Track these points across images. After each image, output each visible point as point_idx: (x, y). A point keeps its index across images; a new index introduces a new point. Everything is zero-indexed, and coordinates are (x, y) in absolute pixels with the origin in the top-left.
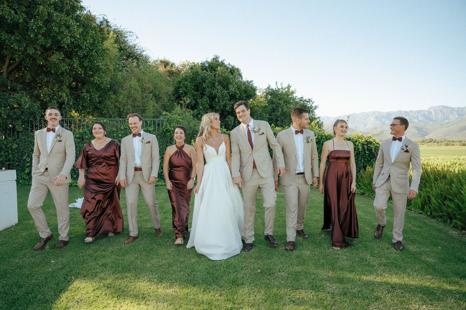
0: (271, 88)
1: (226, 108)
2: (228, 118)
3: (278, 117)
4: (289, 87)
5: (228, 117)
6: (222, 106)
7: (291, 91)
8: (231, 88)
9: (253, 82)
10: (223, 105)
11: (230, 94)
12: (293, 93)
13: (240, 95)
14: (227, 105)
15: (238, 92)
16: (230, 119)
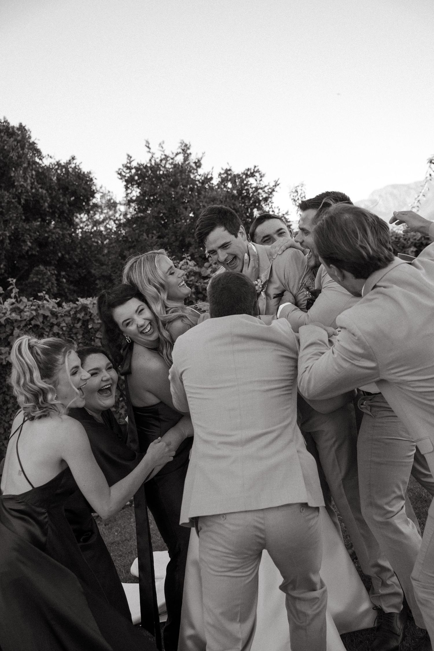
0: (134, 164)
1: (21, 246)
2: (38, 273)
3: (183, 235)
4: (185, 149)
5: (37, 271)
6: (8, 241)
7: (193, 159)
8: (18, 181)
9: (77, 161)
10: (10, 237)
11: (23, 201)
12: (198, 164)
13: (52, 198)
14: (23, 235)
15: (44, 192)
16: (45, 274)
